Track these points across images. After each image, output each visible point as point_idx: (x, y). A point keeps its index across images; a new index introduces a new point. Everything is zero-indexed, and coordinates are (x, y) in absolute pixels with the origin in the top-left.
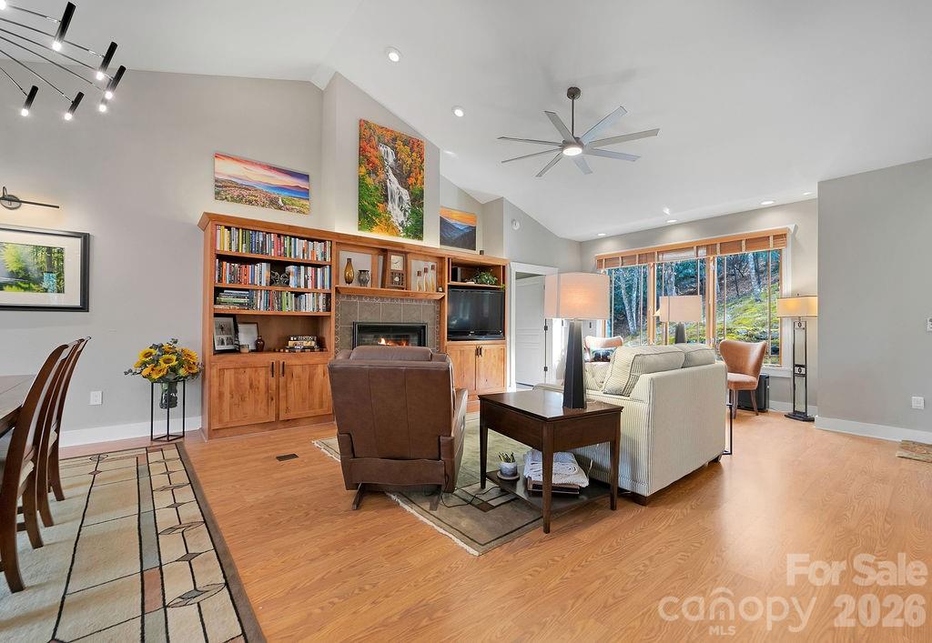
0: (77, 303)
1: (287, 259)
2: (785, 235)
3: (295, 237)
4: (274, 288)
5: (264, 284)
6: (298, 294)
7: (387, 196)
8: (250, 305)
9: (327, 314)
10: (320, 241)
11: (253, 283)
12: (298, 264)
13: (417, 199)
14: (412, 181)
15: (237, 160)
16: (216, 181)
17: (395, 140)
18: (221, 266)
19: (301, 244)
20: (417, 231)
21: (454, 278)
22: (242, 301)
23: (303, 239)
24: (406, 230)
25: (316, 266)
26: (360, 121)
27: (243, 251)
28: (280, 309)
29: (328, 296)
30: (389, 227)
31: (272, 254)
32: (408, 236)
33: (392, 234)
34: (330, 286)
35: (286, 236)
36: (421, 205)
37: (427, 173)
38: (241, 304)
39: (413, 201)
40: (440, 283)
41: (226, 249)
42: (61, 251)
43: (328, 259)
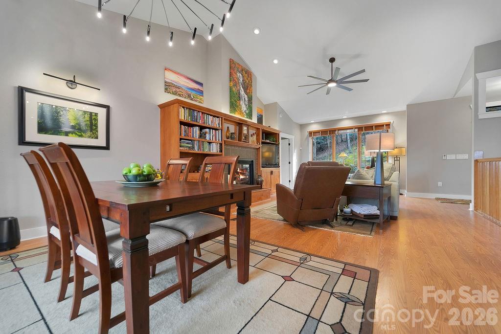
0: (104, 145)
1: (205, 125)
2: (390, 124)
3: (209, 115)
4: (200, 139)
5: (197, 137)
6: (210, 143)
7: (240, 97)
8: (193, 148)
9: (221, 153)
10: (218, 117)
11: (193, 137)
12: (210, 128)
13: (250, 100)
14: (248, 91)
15: (175, 73)
16: (165, 82)
17: (242, 70)
18: (181, 127)
19: (211, 118)
20: (250, 115)
21: (263, 139)
22: (189, 145)
23: (211, 115)
24: (247, 114)
25: (216, 129)
26: (230, 59)
27: (189, 120)
28: (203, 150)
29: (221, 144)
30: (241, 113)
31: (200, 123)
32: (247, 117)
33: (242, 116)
34: (222, 141)
35: (205, 113)
36: (251, 103)
37: (253, 88)
38: (189, 147)
40: (258, 140)
41: (183, 119)
42: (96, 114)
43: (221, 127)
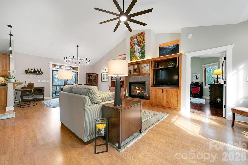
7: (135, 51)
13: (143, 48)
14: (141, 44)
15: (121, 55)
17: (137, 36)
24: (140, 57)
26: (130, 37)
32: (140, 59)
33: (136, 60)
39: (141, 49)
